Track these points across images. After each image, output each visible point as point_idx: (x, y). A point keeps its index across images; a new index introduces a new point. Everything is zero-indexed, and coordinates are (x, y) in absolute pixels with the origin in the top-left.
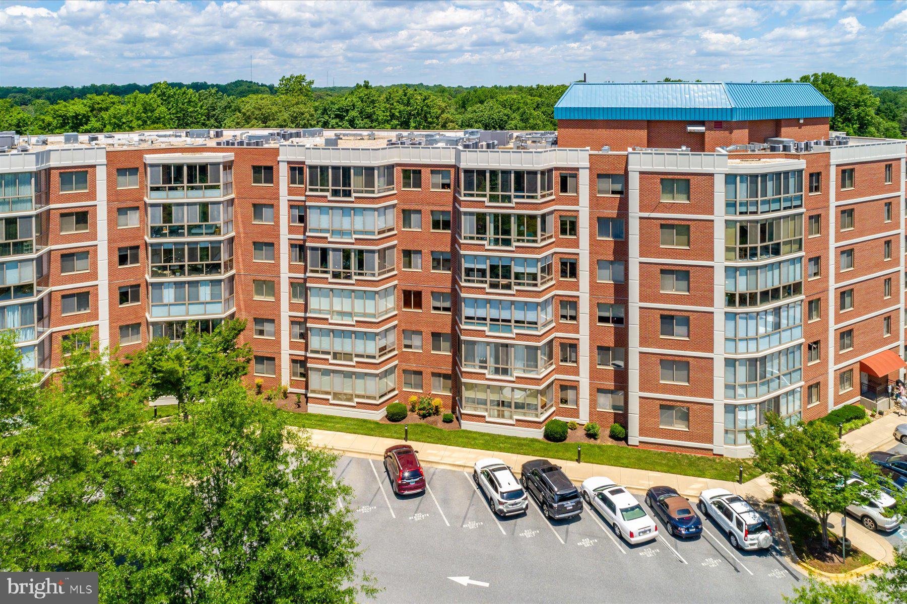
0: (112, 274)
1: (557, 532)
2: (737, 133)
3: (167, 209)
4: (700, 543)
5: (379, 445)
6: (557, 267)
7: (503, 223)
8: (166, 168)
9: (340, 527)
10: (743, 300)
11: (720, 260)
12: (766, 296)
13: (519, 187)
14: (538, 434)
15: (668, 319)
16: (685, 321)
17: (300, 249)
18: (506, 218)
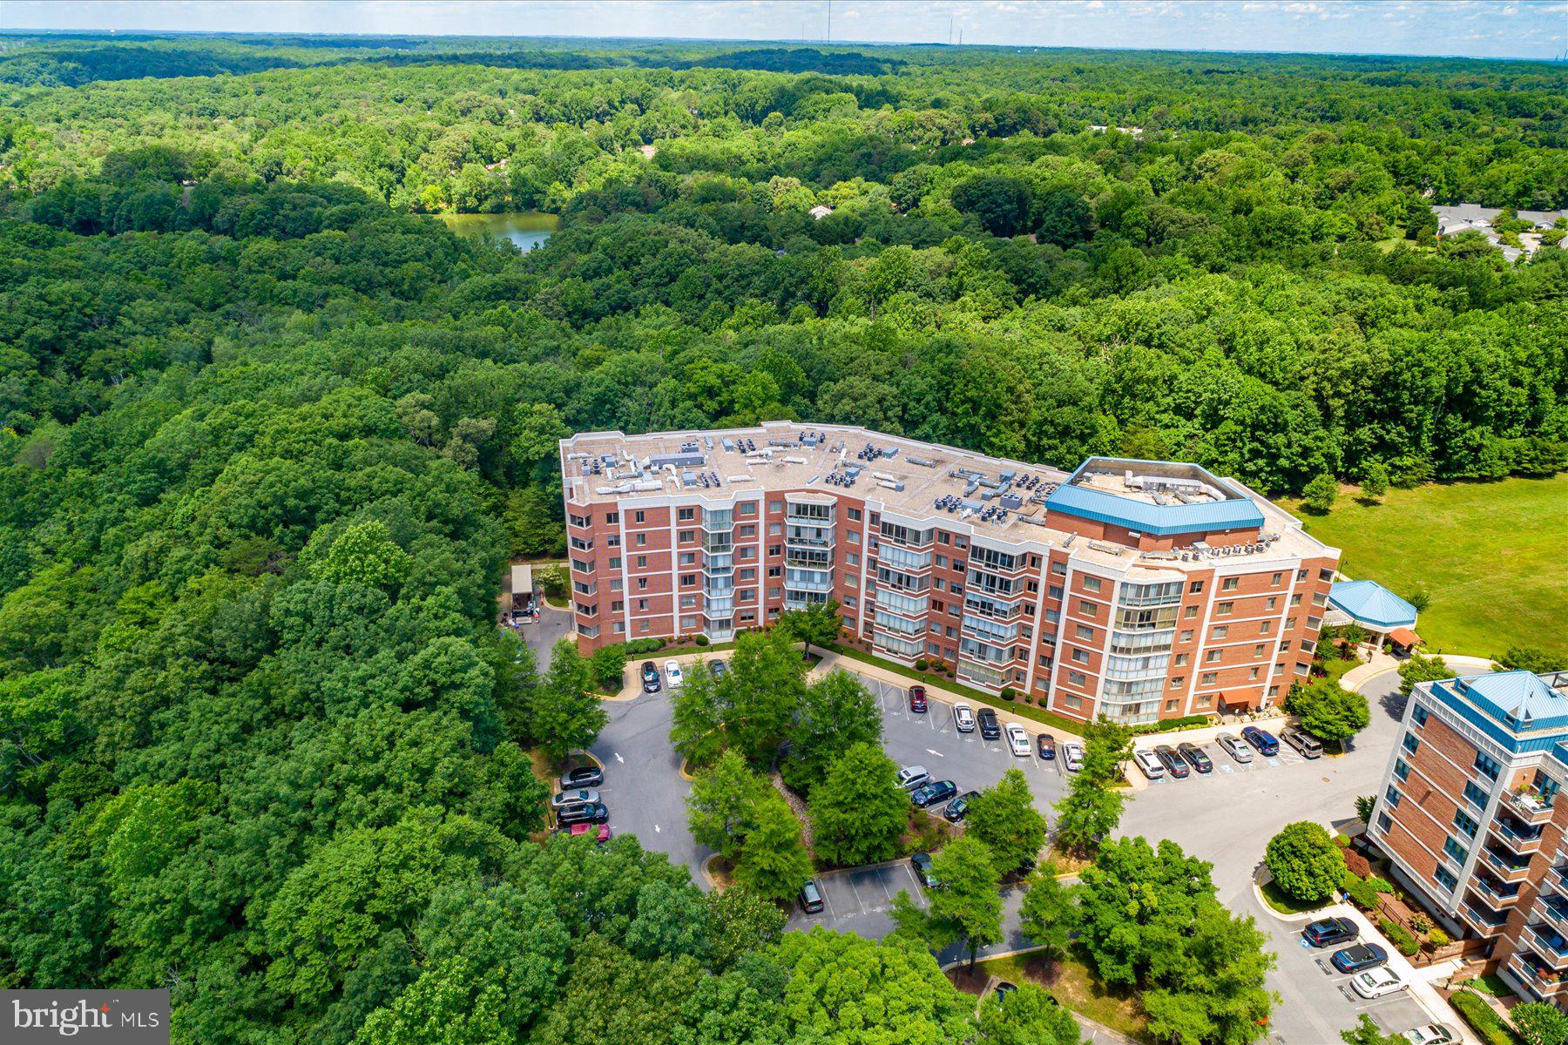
0: (766, 560)
1: (984, 743)
2: (1162, 542)
3: (798, 529)
4: (1052, 762)
5: (908, 683)
6: (1023, 607)
7: (992, 580)
8: (798, 506)
9: (877, 721)
10: (1122, 650)
11: (1110, 628)
12: (1138, 650)
13: (1003, 563)
14: (998, 694)
15: (1077, 652)
16: (1087, 654)
17: (873, 563)
18: (994, 579)
